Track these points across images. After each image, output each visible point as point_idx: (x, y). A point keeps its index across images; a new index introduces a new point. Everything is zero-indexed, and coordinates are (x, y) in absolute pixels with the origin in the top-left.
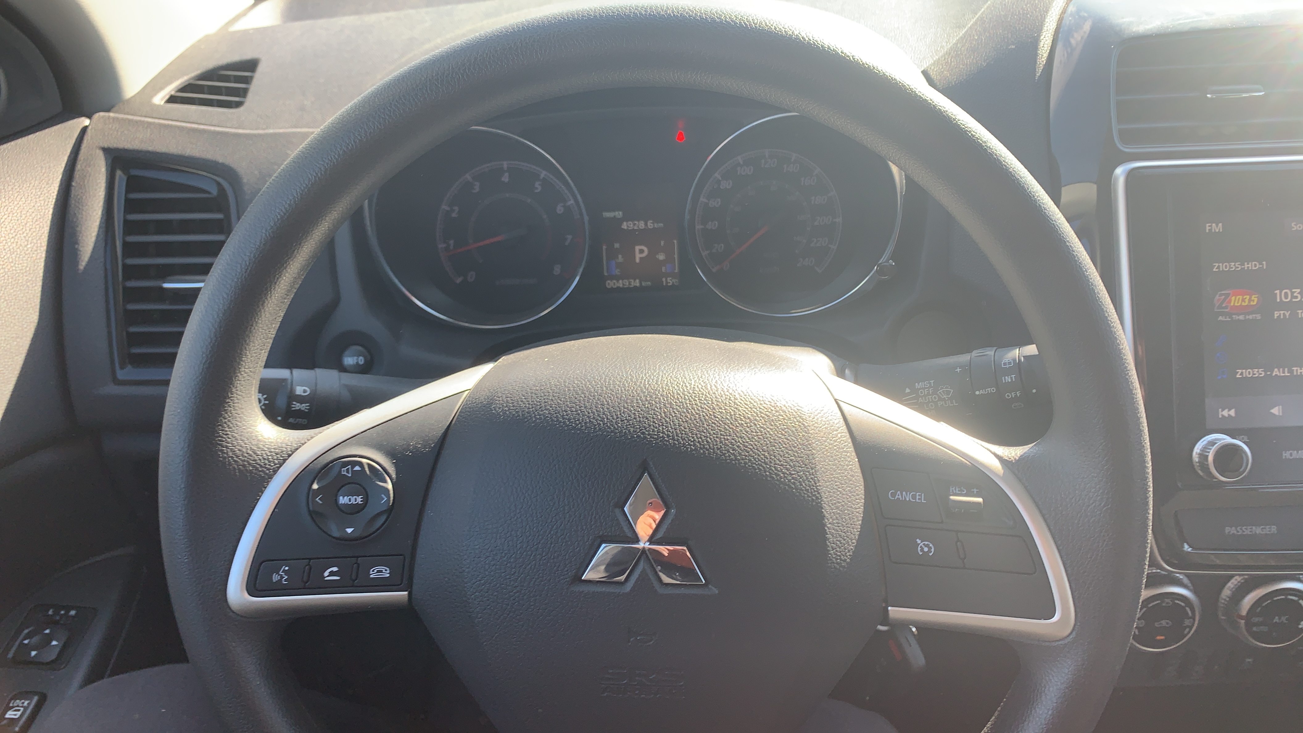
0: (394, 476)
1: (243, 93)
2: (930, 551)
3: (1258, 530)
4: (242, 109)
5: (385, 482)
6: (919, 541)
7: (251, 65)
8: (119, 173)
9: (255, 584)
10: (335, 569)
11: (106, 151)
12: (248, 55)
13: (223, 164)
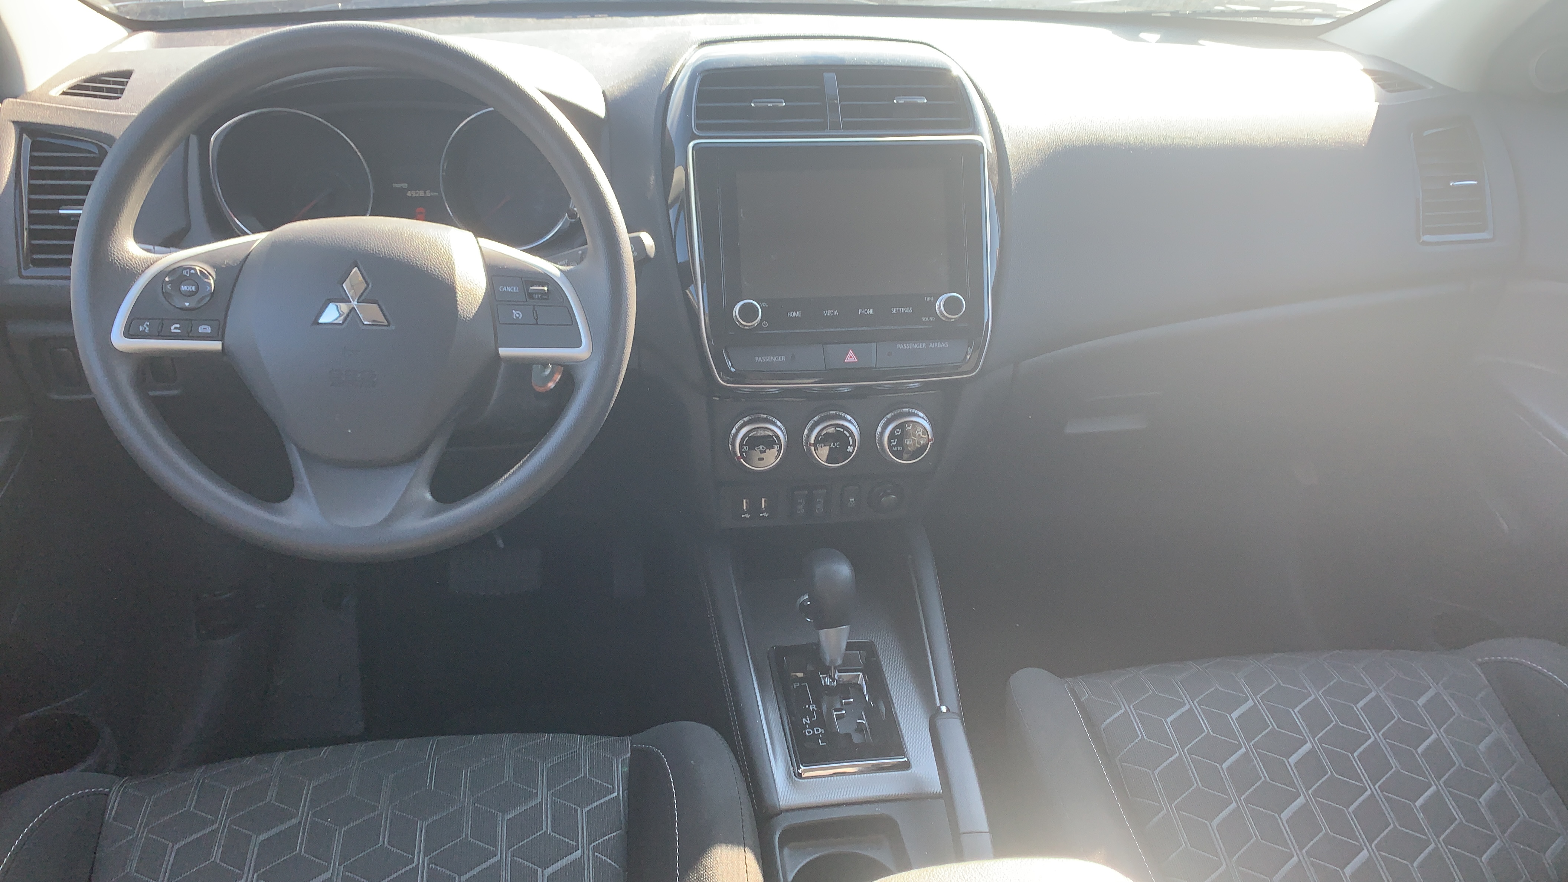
0: (215, 277)
1: (122, 91)
2: (520, 315)
3: (774, 359)
4: (120, 99)
5: (209, 279)
6: (514, 311)
7: (128, 74)
8: (25, 136)
9: (129, 331)
10: (178, 326)
11: (15, 123)
12: (124, 67)
13: (105, 134)
